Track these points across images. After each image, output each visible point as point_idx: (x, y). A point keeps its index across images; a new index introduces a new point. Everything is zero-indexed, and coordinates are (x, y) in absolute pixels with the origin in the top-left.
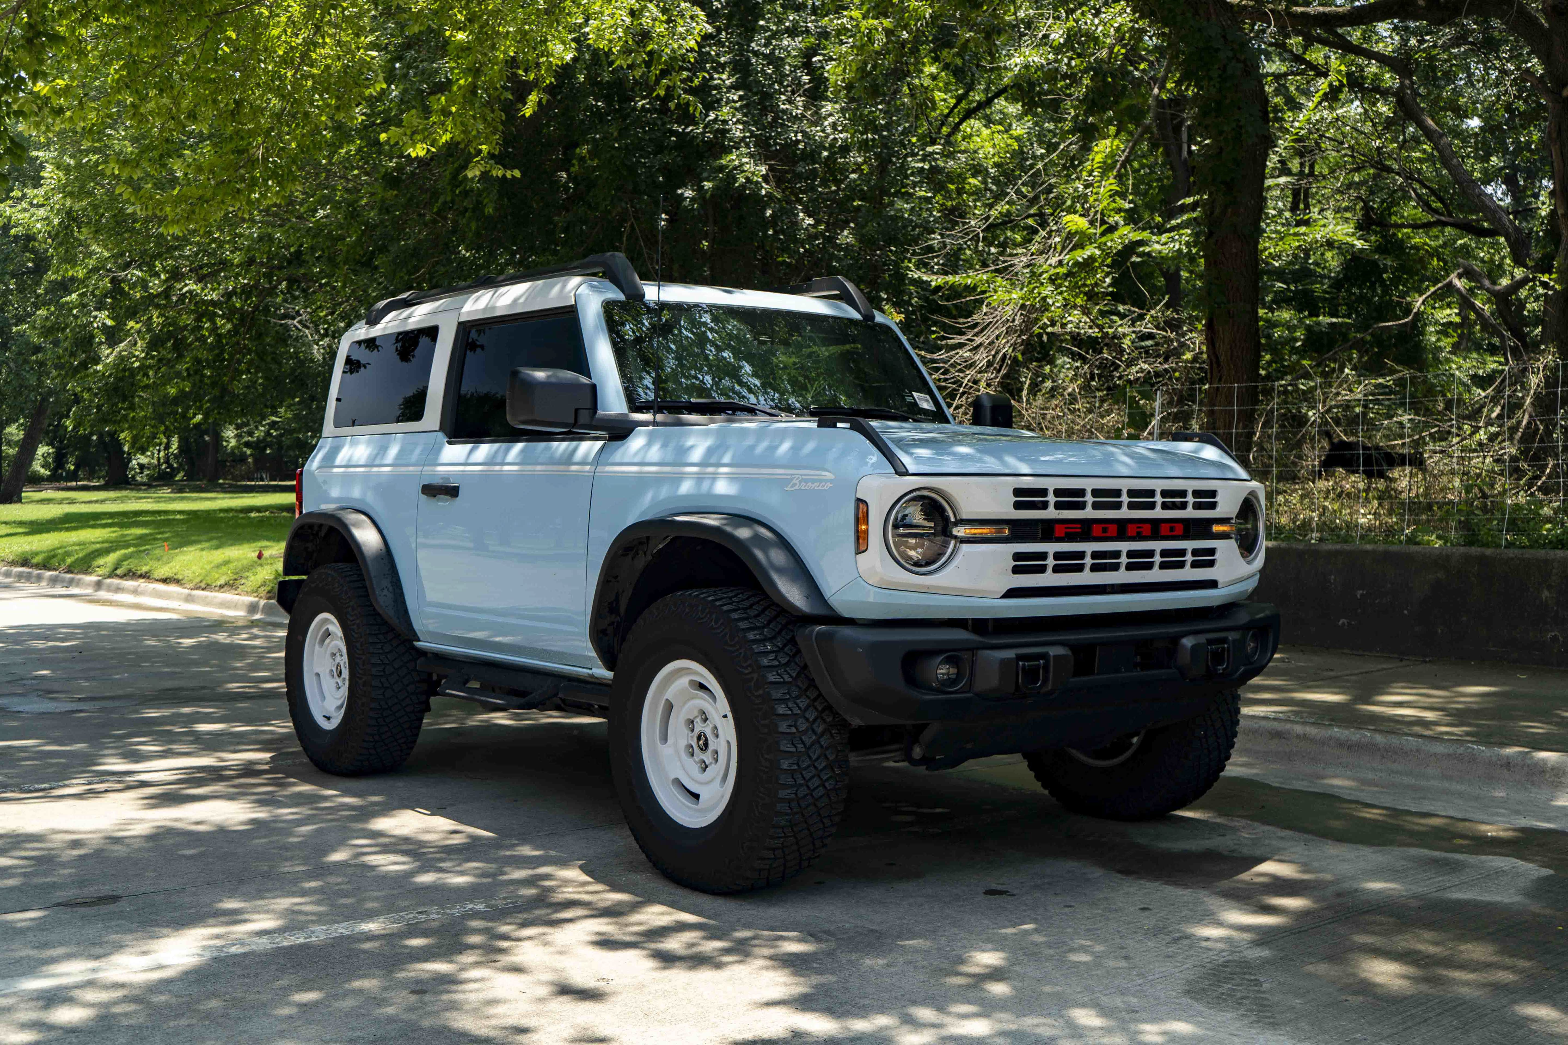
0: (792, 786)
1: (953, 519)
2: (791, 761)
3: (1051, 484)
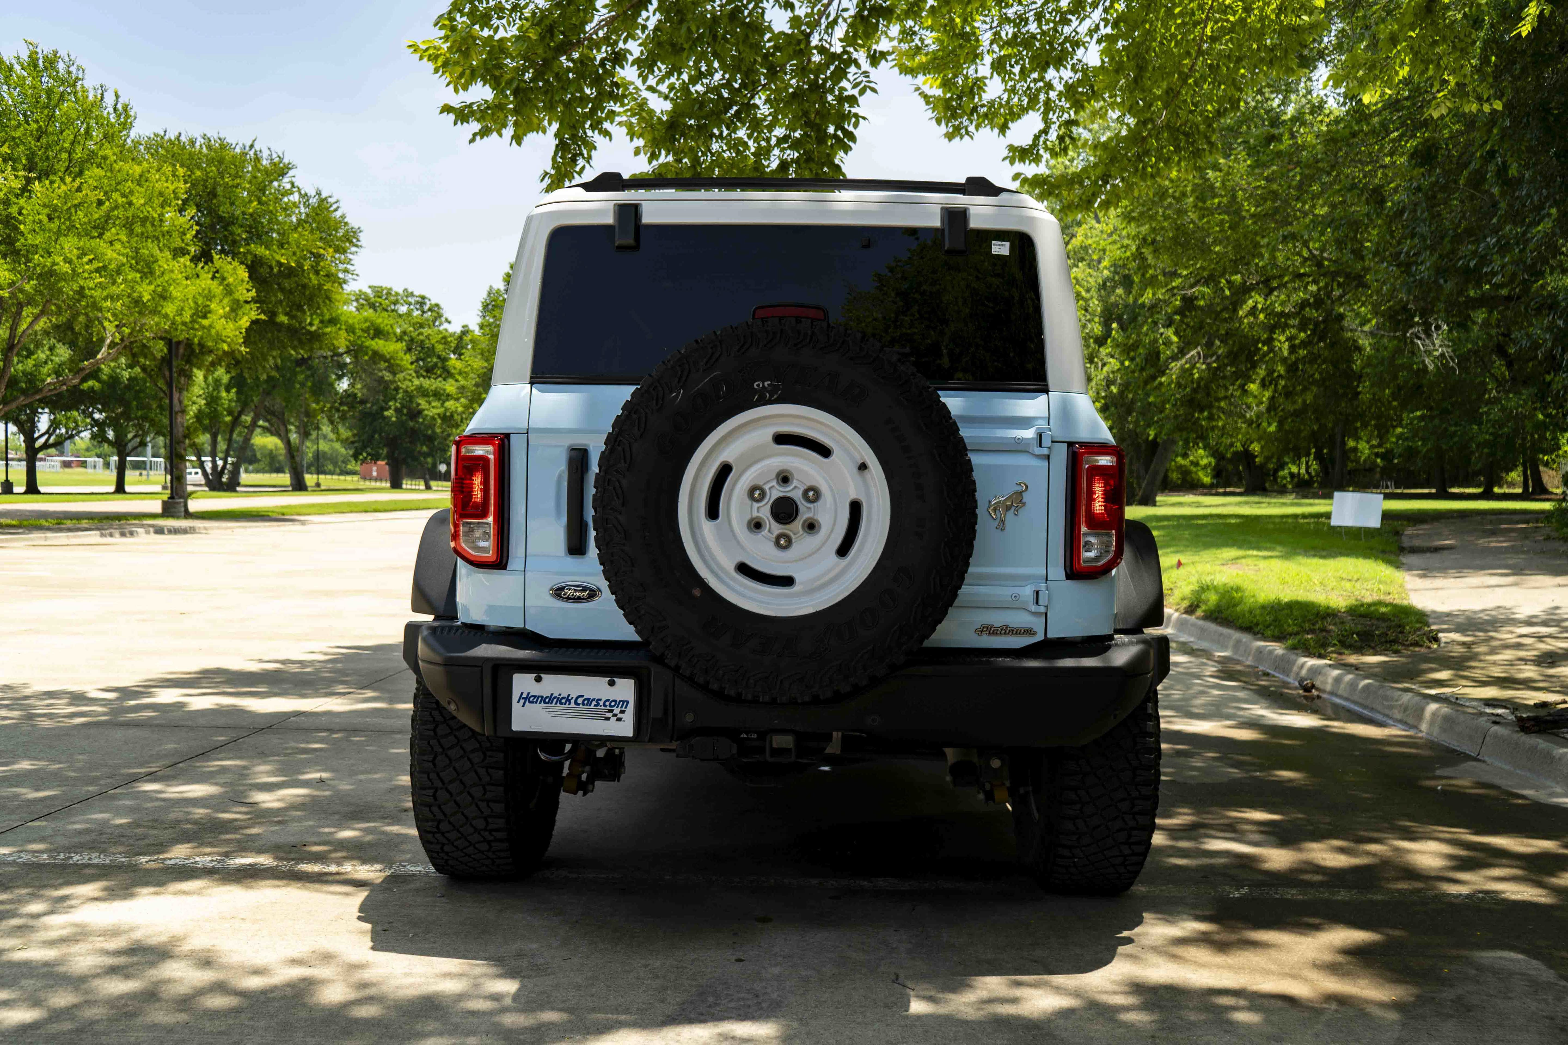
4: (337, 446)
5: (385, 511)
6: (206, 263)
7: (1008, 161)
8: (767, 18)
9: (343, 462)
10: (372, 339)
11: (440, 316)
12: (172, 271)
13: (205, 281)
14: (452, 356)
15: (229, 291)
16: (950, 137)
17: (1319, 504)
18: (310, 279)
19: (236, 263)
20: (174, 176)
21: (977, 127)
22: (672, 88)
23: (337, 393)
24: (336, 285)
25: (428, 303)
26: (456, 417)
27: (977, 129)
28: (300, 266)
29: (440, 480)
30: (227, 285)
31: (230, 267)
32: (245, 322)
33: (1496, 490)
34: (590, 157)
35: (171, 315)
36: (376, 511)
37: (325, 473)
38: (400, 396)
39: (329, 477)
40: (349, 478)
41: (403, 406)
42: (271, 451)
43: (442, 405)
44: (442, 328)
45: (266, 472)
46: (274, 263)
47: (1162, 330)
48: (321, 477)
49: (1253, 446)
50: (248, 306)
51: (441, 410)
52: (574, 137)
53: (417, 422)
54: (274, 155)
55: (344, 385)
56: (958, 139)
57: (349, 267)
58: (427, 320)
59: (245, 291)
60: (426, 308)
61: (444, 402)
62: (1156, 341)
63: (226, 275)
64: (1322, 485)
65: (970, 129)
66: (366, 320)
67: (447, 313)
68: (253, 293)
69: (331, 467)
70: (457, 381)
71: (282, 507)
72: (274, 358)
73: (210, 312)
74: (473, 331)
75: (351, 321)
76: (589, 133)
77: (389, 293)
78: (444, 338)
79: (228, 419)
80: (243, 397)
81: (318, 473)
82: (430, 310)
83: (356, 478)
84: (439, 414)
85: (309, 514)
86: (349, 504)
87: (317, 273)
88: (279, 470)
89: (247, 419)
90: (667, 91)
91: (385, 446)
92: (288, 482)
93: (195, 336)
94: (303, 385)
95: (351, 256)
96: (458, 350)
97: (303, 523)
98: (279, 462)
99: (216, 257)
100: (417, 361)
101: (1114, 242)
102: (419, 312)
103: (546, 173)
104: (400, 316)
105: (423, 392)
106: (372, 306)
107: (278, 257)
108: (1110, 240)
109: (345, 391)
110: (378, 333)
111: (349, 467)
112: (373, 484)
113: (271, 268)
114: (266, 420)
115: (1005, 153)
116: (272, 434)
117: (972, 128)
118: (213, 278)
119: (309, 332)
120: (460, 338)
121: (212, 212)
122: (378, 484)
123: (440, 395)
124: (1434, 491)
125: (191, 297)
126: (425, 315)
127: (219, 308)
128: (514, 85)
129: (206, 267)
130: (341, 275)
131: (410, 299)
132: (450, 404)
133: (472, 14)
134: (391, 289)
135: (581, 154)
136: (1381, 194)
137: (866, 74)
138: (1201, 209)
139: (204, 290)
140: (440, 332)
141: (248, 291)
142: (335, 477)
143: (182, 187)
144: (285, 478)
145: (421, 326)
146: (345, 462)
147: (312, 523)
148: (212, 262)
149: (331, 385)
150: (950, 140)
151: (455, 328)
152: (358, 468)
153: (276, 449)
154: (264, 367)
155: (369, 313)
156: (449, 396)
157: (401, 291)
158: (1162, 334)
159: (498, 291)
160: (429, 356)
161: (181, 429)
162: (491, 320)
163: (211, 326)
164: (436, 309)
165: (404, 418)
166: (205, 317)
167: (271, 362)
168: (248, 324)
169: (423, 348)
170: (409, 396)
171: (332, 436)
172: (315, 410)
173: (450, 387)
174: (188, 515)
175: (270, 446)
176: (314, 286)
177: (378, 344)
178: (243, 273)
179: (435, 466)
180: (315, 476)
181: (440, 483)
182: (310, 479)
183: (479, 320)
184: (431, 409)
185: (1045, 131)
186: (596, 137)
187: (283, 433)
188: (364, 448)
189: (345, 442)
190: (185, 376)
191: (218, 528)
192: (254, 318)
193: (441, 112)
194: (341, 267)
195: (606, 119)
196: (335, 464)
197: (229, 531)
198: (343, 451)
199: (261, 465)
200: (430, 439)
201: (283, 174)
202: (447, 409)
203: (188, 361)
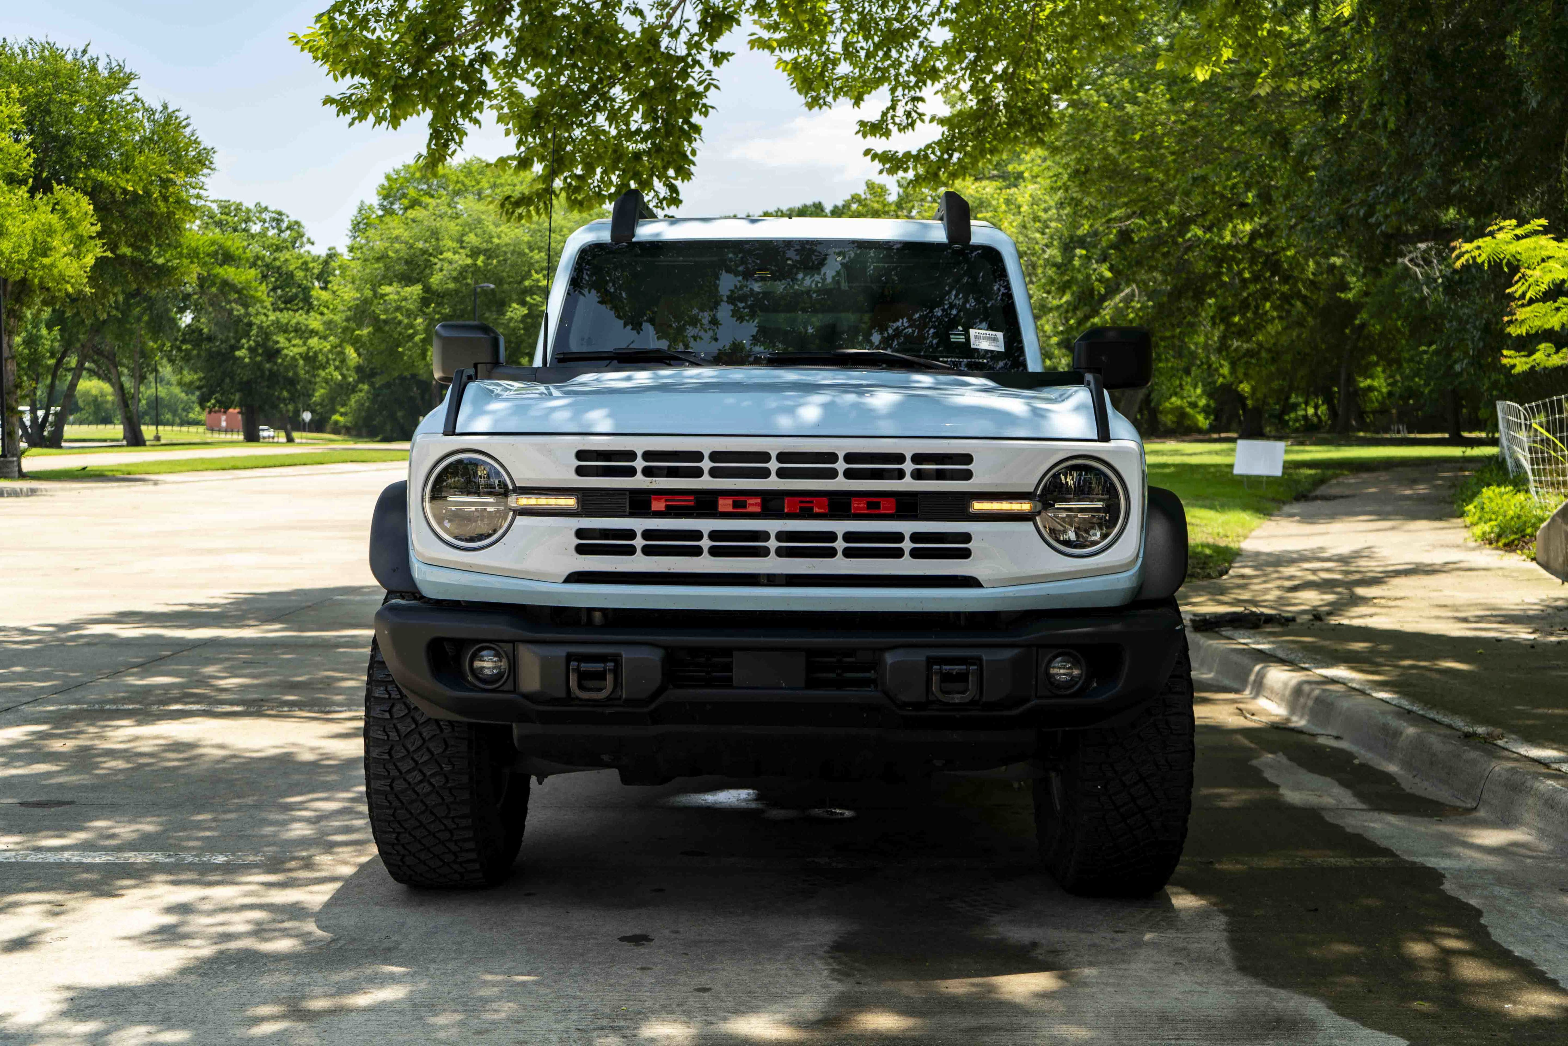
0: (385, 778)
1: (511, 487)
2: (381, 750)
3: (639, 445)
4: (176, 390)
5: (245, 468)
6: (44, 193)
7: (860, 134)
8: (619, 22)
9: (184, 409)
10: (221, 266)
11: (301, 236)
12: (9, 205)
13: (44, 215)
14: (316, 284)
15: (71, 226)
16: (810, 106)
17: (1311, 452)
18: (157, 206)
19: (79, 195)
20: (8, 98)
21: (835, 98)
22: (538, 76)
23: (179, 329)
24: (188, 212)
25: (286, 220)
26: (320, 357)
27: (834, 99)
28: (148, 194)
29: (304, 431)
30: (69, 219)
31: (72, 199)
32: (89, 260)
33: (1466, 434)
34: (461, 142)
35: (7, 253)
36: (235, 468)
37: (165, 424)
38: (254, 332)
39: (168, 428)
40: (193, 429)
41: (258, 344)
42: (96, 397)
43: (305, 344)
44: (302, 251)
45: (90, 423)
46: (119, 191)
47: (1095, 266)
48: (160, 428)
49: (1242, 386)
50: (93, 243)
51: (303, 349)
52: (446, 127)
53: (275, 363)
54: (114, 64)
55: (187, 319)
56: (817, 108)
57: (202, 192)
58: (285, 241)
59: (90, 227)
60: (284, 225)
61: (307, 338)
62: (1088, 277)
63: (68, 207)
64: (1332, 429)
65: (827, 99)
66: (213, 243)
67: (310, 230)
68: (98, 228)
69: (169, 416)
70: (322, 314)
71: (127, 465)
72: (115, 295)
73: (50, 249)
74: (342, 255)
75: (193, 244)
76: (460, 121)
77: (238, 208)
78: (306, 263)
79: (51, 362)
80: (66, 335)
81: (157, 423)
82: (288, 228)
83: (201, 429)
84: (300, 354)
85: (159, 473)
86: (202, 460)
87: (165, 199)
88: (107, 420)
89: (73, 361)
90: (534, 79)
91: (238, 391)
92: (121, 435)
93: (35, 276)
94: (139, 319)
95: (203, 179)
96: (324, 277)
97: (156, 483)
98: (106, 410)
99: (56, 187)
100: (274, 289)
101: (1048, 168)
102: (276, 231)
103: (420, 156)
104: (253, 236)
105: (284, 329)
106: (219, 224)
107: (123, 184)
108: (1045, 165)
109: (188, 326)
110: (228, 258)
111: (191, 415)
112: (223, 437)
113: (113, 194)
114: (94, 361)
115: (857, 128)
116: (100, 377)
117: (829, 99)
118: (52, 212)
119: (156, 266)
120: (326, 263)
121: (44, 132)
122: (229, 437)
123: (303, 333)
124: (1447, 435)
125: (29, 232)
126: (283, 235)
127: (61, 244)
128: (392, 83)
129: (45, 198)
130: (193, 202)
131: (264, 216)
132: (314, 342)
133: (351, 15)
134: (240, 204)
135: (453, 139)
136: (1285, 137)
137: (709, 73)
138: (1122, 143)
139: (43, 224)
140: (300, 256)
141: (92, 224)
142: (176, 428)
143: (18, 110)
144: (117, 430)
145: (278, 249)
146: (187, 409)
147: (165, 483)
148: (52, 193)
149: (173, 321)
150: (810, 109)
151: (320, 250)
152: (203, 417)
153: (103, 395)
154: (103, 305)
155: (215, 233)
156: (313, 333)
157: (252, 206)
158: (1095, 270)
159: (371, 208)
160: (288, 285)
161: (11, 378)
162: (363, 241)
163: (53, 265)
164: (295, 226)
165: (259, 359)
166: (45, 255)
167: (112, 299)
168: (93, 262)
169: (280, 275)
170: (266, 334)
171: (174, 379)
172: (152, 349)
173: (315, 322)
174: (23, 476)
175: (94, 392)
176: (162, 214)
177: (229, 272)
178: (87, 206)
179: (297, 413)
180: (154, 427)
181: (304, 434)
182: (148, 431)
183: (348, 242)
184: (292, 348)
185: (893, 107)
186: (467, 125)
187: (113, 377)
188: (212, 393)
189: (188, 387)
190: (15, 317)
191: (63, 490)
192: (99, 255)
193: (325, 103)
194: (193, 192)
195: (475, 109)
196: (175, 413)
197: (75, 493)
198: (183, 395)
199: (83, 415)
200: (292, 383)
201: (125, 85)
202: (309, 349)
203: (18, 300)
